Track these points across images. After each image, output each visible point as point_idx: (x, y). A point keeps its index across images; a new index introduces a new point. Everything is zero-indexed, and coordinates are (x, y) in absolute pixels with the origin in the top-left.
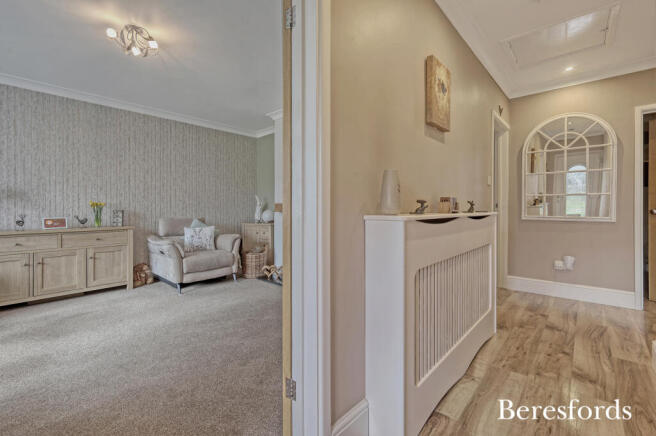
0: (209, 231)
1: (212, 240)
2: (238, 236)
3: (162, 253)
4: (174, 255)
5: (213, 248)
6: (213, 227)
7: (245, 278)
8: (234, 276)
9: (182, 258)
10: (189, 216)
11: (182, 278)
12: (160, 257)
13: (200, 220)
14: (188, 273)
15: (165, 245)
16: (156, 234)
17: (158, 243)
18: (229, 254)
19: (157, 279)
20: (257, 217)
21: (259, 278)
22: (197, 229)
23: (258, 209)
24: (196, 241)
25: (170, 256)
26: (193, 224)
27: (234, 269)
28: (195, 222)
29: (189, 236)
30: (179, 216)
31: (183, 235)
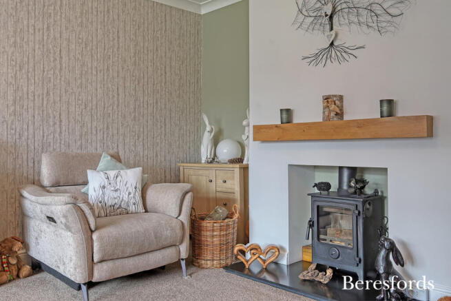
0: (131, 177)
1: (138, 195)
2: (187, 186)
3: (51, 219)
4: (77, 225)
5: (141, 209)
6: (138, 170)
7: (200, 267)
8: (183, 263)
9: (92, 231)
10: (91, 150)
11: (91, 273)
12: (46, 227)
13: (112, 156)
14: (101, 261)
15: (58, 204)
16: (37, 183)
17: (42, 199)
18: (174, 223)
19: (37, 267)
20: (205, 152)
21: (226, 268)
22: (112, 174)
23: (207, 139)
24: (110, 197)
25: (68, 228)
26: (101, 165)
27: (184, 250)
28: (105, 160)
29: (96, 185)
30: (74, 150)
31: (86, 183)
